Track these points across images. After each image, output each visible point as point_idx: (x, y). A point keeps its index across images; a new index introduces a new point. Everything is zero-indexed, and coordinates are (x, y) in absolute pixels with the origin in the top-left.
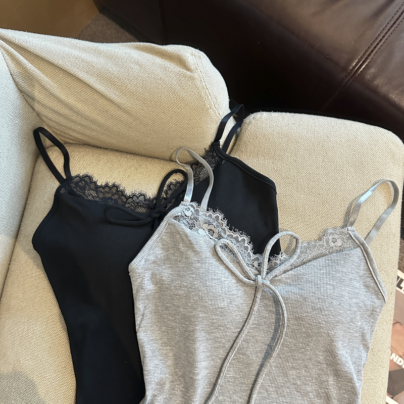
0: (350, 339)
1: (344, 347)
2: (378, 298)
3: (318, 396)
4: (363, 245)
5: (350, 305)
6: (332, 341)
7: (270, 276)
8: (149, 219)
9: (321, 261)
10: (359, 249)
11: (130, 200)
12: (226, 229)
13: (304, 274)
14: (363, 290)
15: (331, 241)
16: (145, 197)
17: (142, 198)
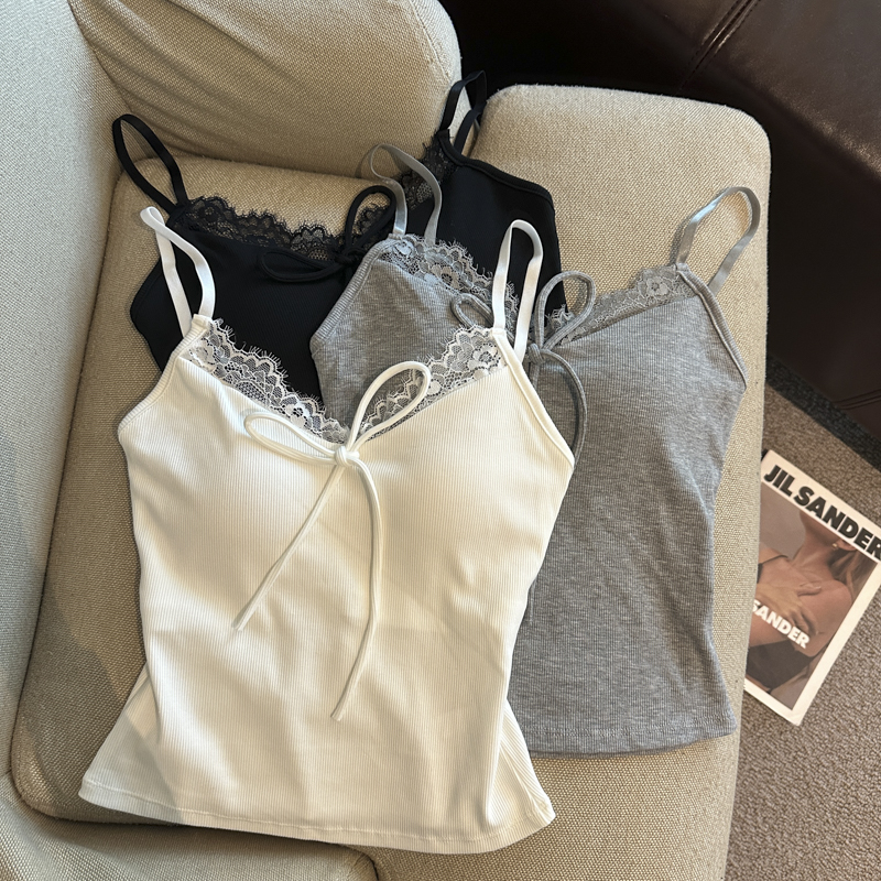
0: (690, 442)
1: (681, 453)
2: (733, 379)
3: (643, 537)
4: (703, 290)
5: (686, 385)
6: (660, 441)
7: (552, 344)
8: (336, 267)
9: (635, 319)
10: (696, 298)
11: (298, 239)
12: (472, 272)
13: (607, 340)
14: (706, 365)
15: (649, 287)
16: (323, 232)
17: (318, 233)
